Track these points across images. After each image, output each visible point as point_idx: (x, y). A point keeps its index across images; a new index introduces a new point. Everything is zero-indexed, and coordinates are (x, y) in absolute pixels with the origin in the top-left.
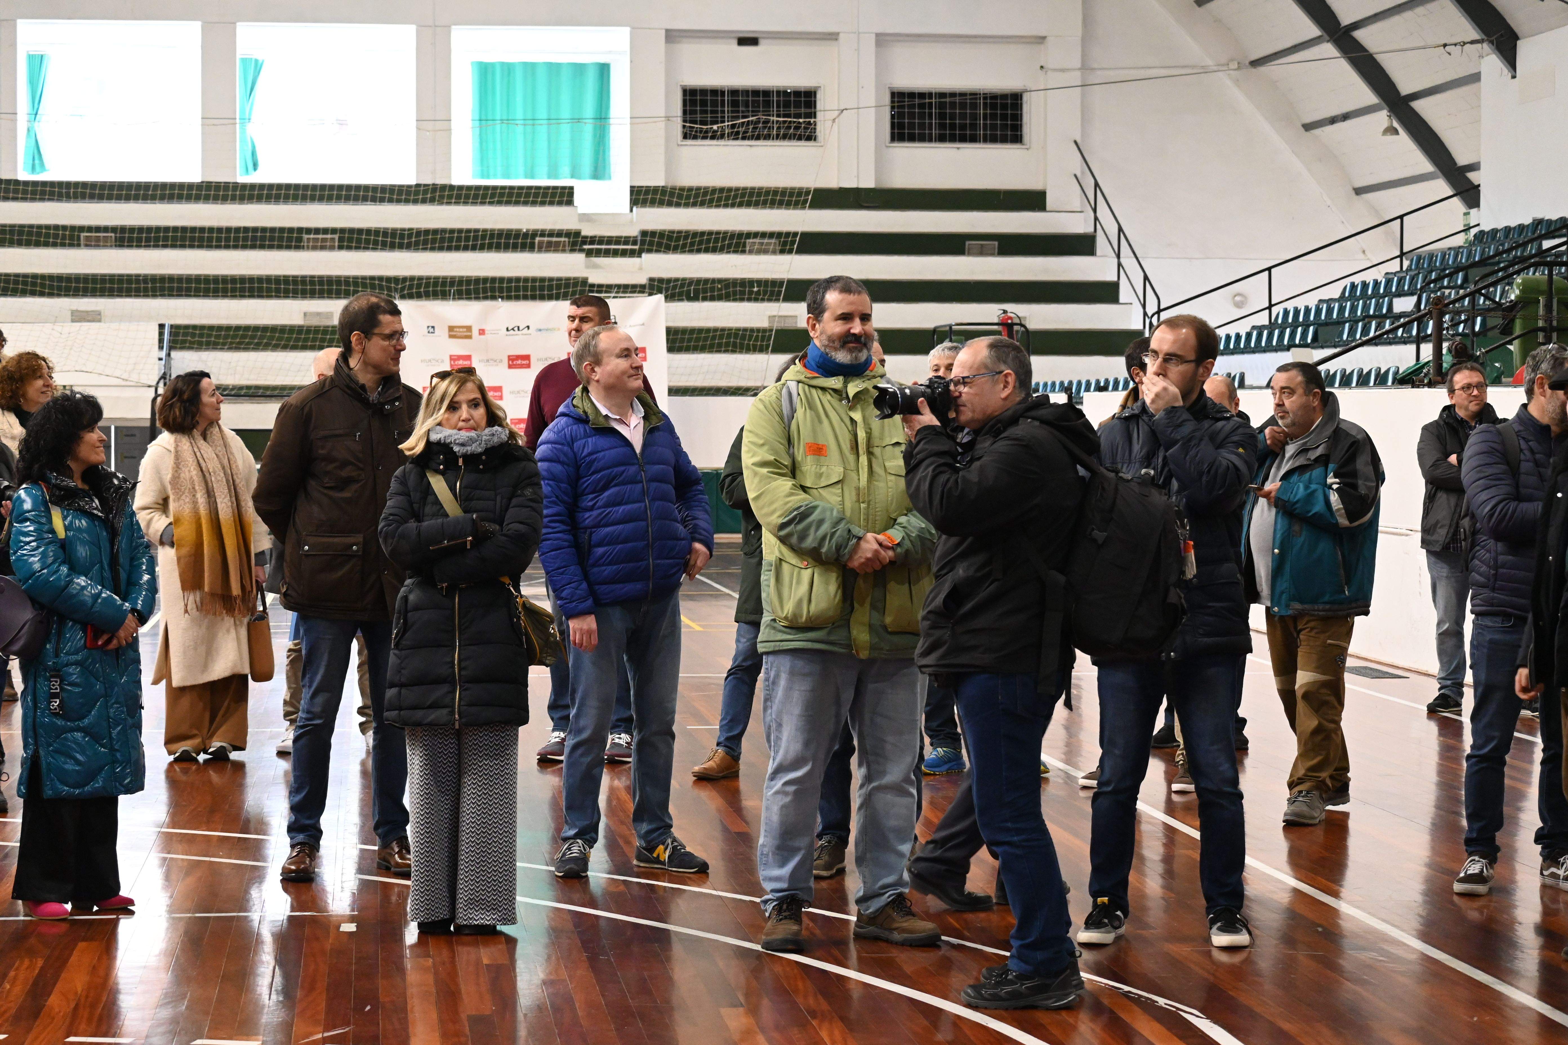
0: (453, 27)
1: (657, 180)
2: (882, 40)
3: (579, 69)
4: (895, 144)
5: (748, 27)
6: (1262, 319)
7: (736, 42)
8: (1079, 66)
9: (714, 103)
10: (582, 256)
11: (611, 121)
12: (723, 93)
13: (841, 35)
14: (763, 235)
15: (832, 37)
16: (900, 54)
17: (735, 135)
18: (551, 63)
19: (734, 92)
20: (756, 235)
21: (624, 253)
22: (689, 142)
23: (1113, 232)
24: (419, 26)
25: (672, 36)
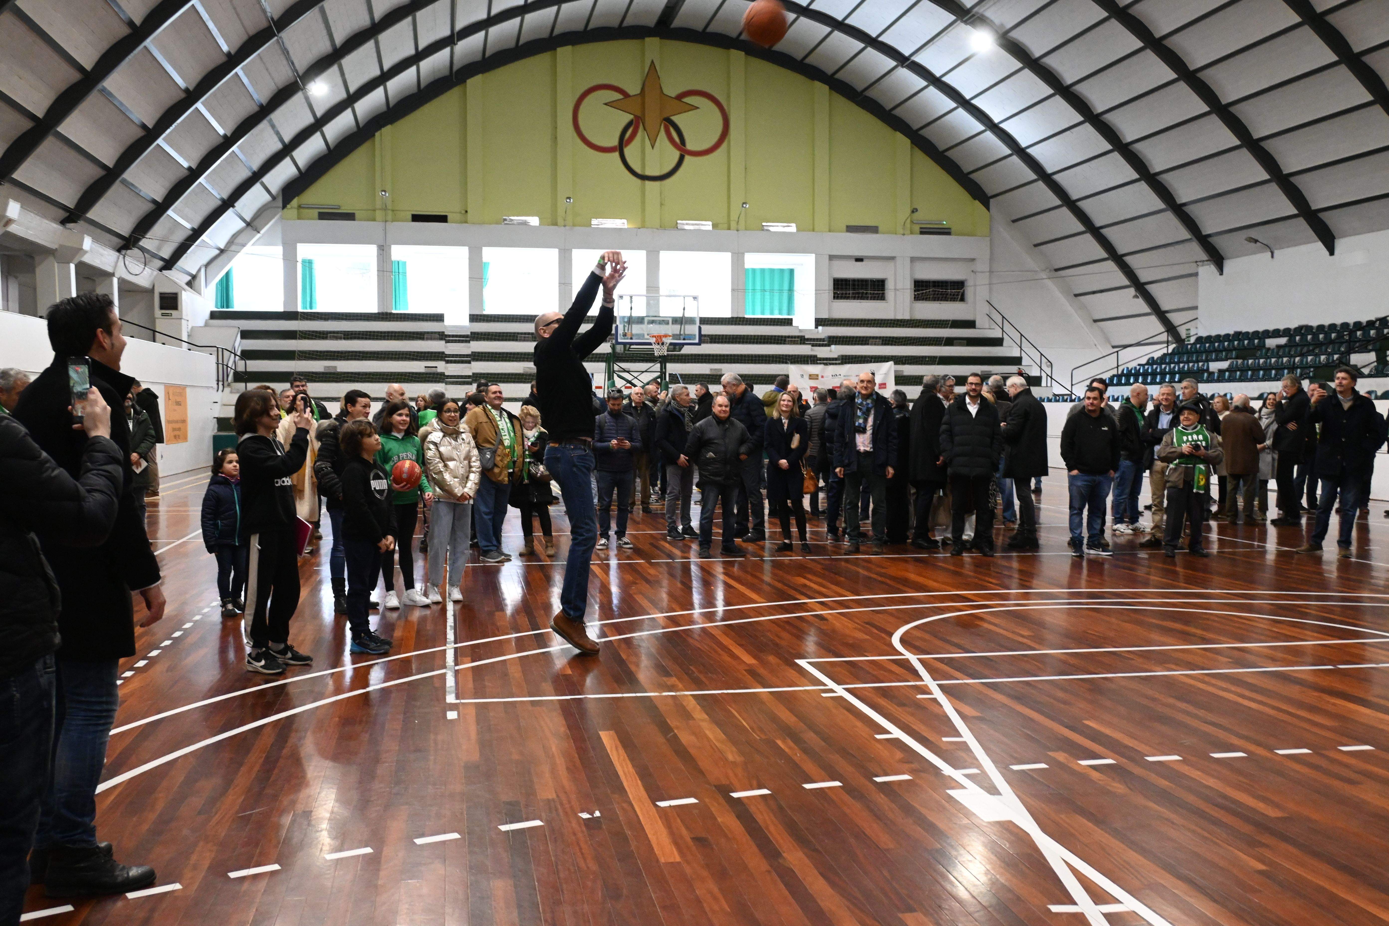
0: (745, 254)
1: (825, 315)
2: (913, 260)
3: (782, 271)
4: (916, 302)
5: (859, 254)
6: (1115, 372)
7: (854, 260)
8: (988, 270)
9: (846, 285)
10: (810, 346)
11: (795, 292)
12: (850, 281)
13: (897, 258)
15: (893, 258)
16: (918, 265)
17: (854, 298)
18: (771, 269)
19: (854, 280)
21: (823, 345)
22: (837, 301)
23: (1017, 337)
24: (733, 253)
25: (831, 258)
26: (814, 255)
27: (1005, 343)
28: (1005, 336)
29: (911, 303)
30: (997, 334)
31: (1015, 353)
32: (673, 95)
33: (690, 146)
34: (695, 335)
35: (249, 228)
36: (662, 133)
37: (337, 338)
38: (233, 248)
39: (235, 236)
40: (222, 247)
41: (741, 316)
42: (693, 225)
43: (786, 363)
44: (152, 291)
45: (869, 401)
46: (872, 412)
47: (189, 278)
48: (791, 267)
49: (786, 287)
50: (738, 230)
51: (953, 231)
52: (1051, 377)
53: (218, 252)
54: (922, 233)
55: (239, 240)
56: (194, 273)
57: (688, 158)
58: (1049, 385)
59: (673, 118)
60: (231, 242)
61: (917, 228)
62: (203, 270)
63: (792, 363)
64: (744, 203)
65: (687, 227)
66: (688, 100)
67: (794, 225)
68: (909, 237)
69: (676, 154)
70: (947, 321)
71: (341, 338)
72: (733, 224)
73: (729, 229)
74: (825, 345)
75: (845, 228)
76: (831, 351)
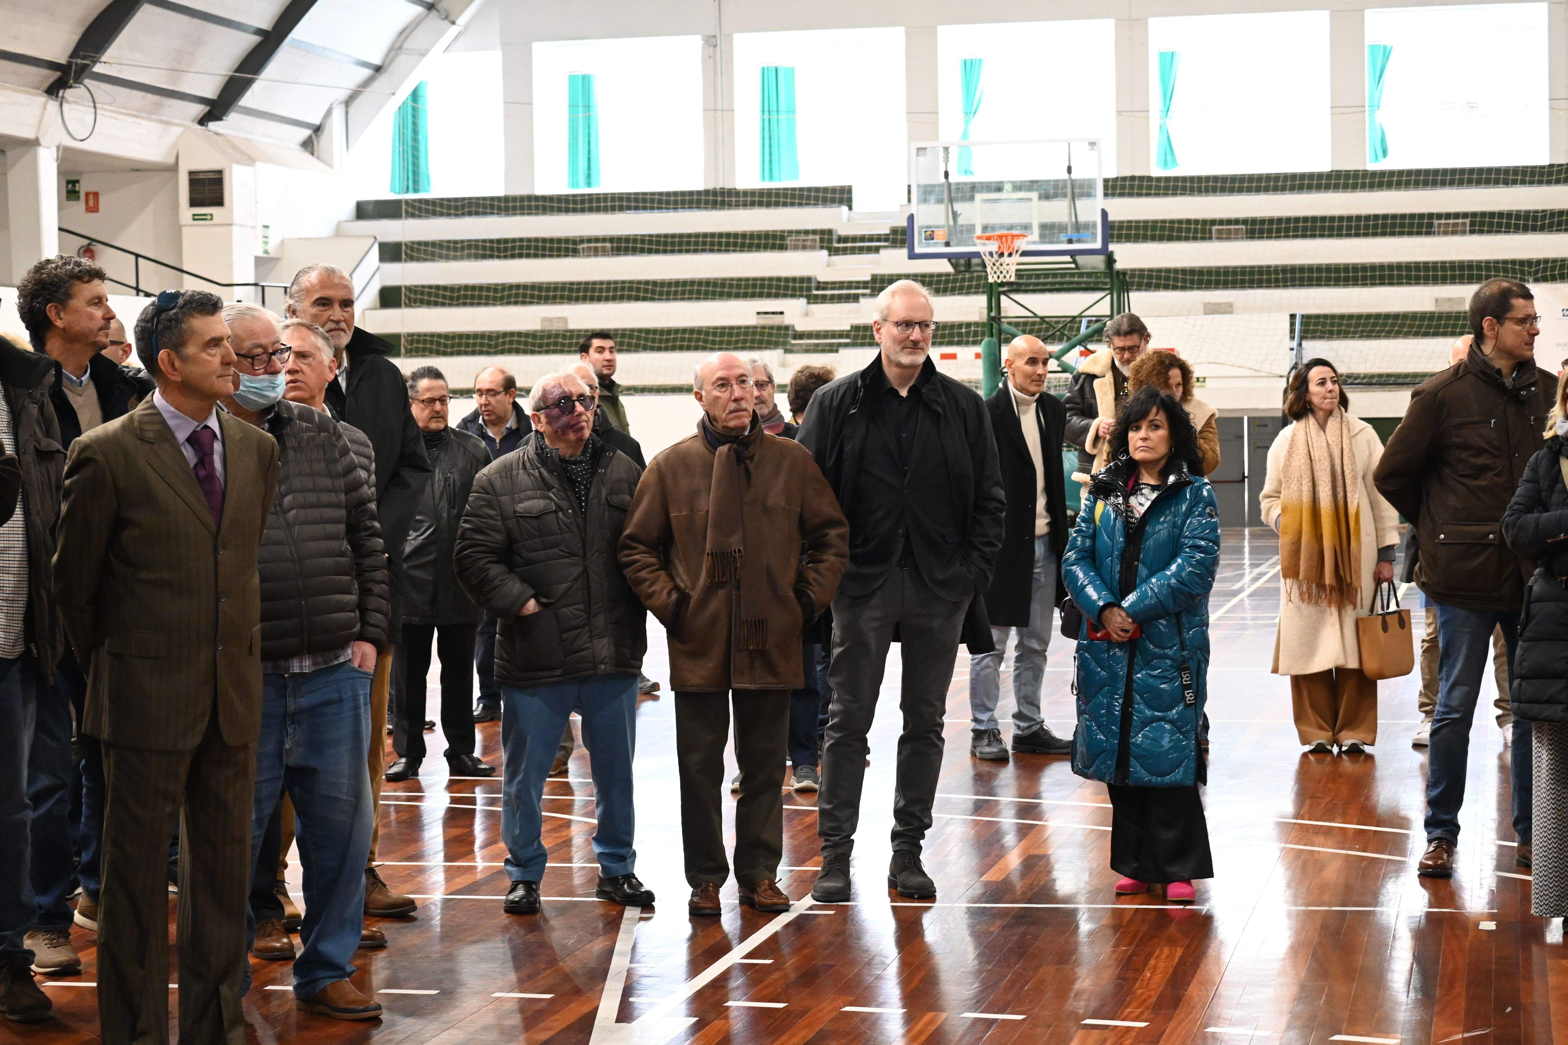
34: (1094, 225)
35: (434, 13)
37: (596, 252)
38: (402, 60)
39: (405, 33)
40: (377, 61)
44: (173, 169)
47: (306, 133)
53: (367, 72)
55: (413, 43)
56: (317, 122)
60: (396, 49)
62: (338, 114)
71: (604, 253)
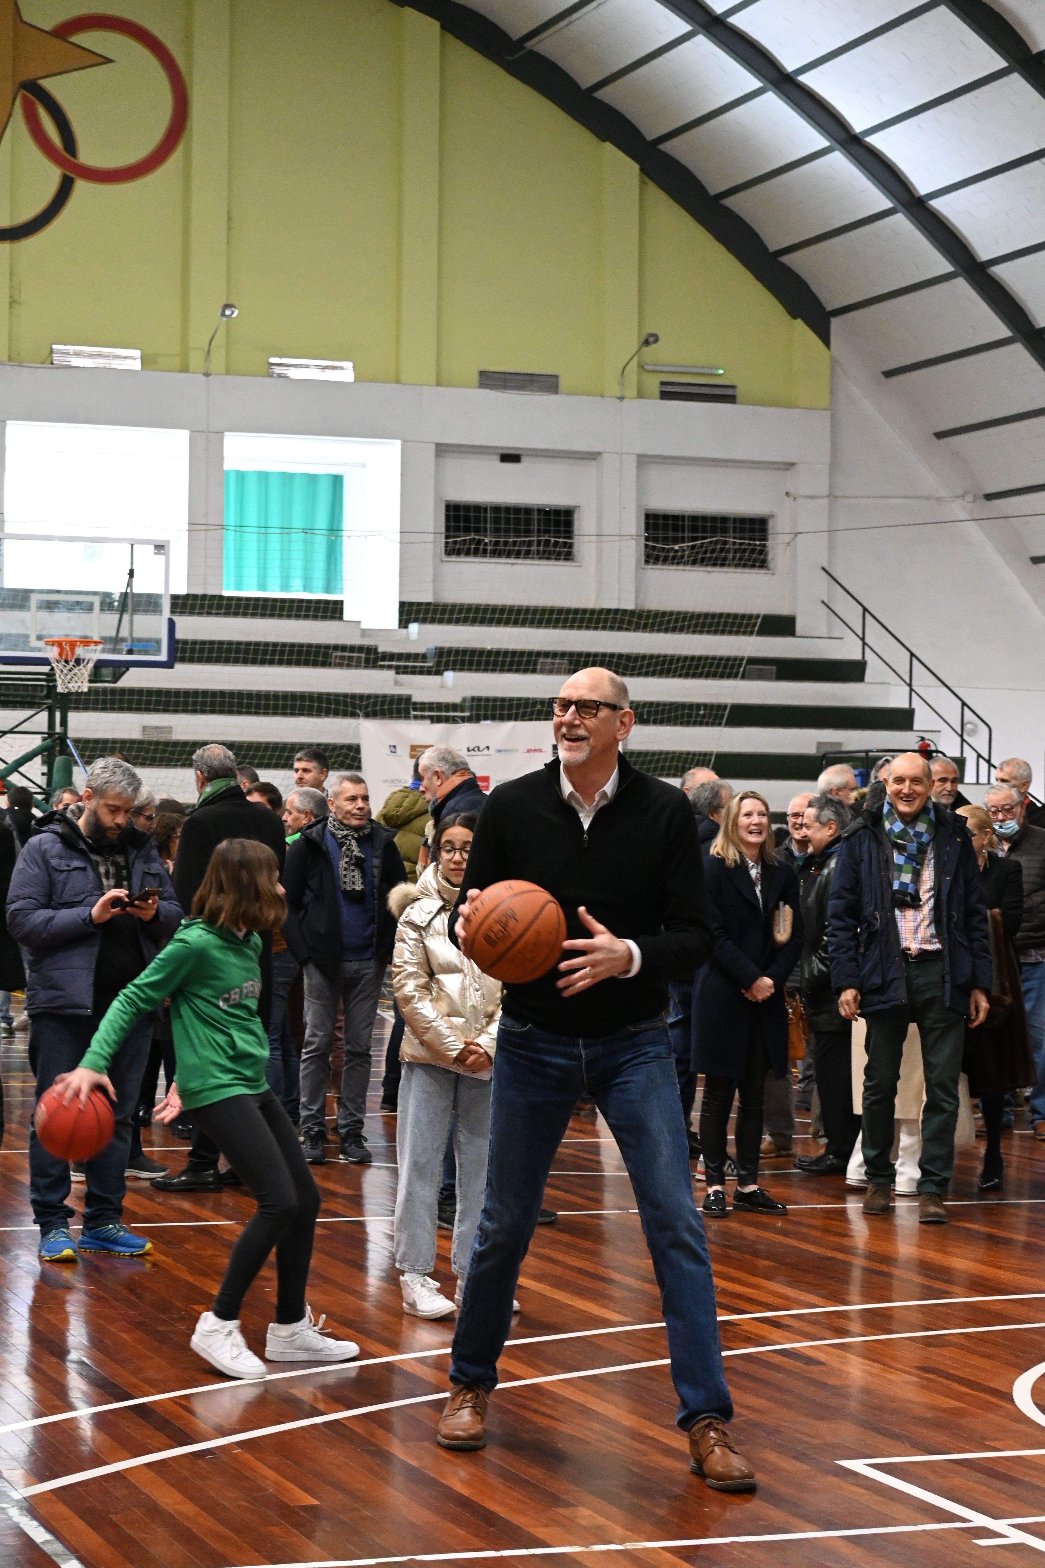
0: (226, 433)
1: (425, 596)
2: (644, 461)
3: (312, 479)
4: (650, 566)
5: (510, 443)
7: (498, 458)
8: (825, 491)
9: (477, 520)
10: (391, 673)
11: (344, 533)
12: (485, 509)
13: (605, 457)
14: (555, 655)
15: (593, 456)
16: (656, 475)
17: (497, 553)
18: (285, 473)
19: (497, 509)
20: (547, 654)
21: (422, 671)
22: (454, 558)
23: (901, 661)
24: (192, 432)
25: (442, 450)
26: (398, 443)
27: (869, 675)
28: (870, 656)
29: (638, 568)
30: (850, 650)
31: (897, 699)
32: (48, 26)
33: (87, 156)
34: (158, 642)
36: (18, 123)
41: (211, 591)
42: (92, 356)
43: (354, 715)
45: (921, 827)
46: (930, 855)
48: (335, 471)
49: (322, 521)
50: (207, 375)
51: (740, 393)
52: (988, 761)
54: (665, 395)
57: (81, 186)
58: (983, 779)
59: (45, 83)
61: (653, 384)
63: (367, 715)
64: (227, 306)
65: (76, 362)
66: (86, 39)
67: (349, 365)
68: (633, 405)
69: (53, 175)
70: (750, 617)
72: (196, 360)
73: (185, 369)
74: (429, 672)
75: (475, 378)
76: (442, 686)
